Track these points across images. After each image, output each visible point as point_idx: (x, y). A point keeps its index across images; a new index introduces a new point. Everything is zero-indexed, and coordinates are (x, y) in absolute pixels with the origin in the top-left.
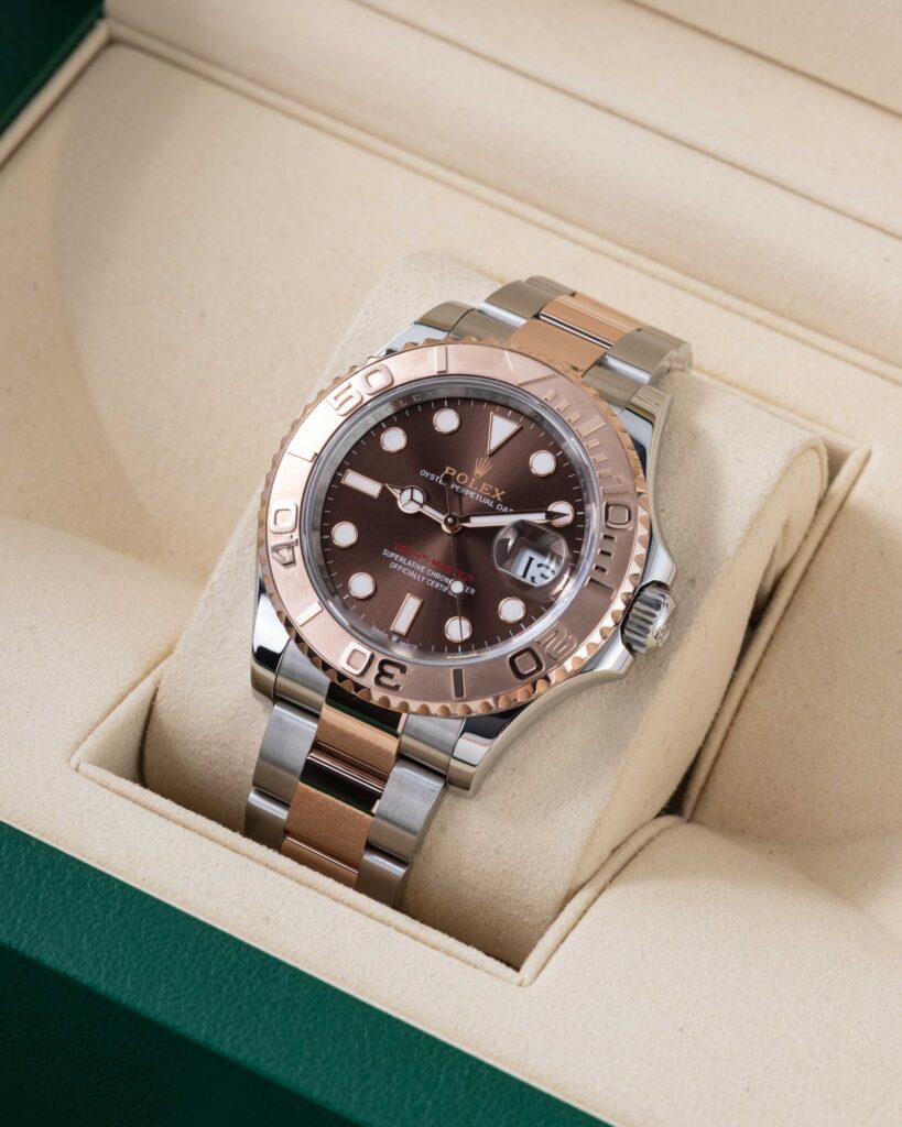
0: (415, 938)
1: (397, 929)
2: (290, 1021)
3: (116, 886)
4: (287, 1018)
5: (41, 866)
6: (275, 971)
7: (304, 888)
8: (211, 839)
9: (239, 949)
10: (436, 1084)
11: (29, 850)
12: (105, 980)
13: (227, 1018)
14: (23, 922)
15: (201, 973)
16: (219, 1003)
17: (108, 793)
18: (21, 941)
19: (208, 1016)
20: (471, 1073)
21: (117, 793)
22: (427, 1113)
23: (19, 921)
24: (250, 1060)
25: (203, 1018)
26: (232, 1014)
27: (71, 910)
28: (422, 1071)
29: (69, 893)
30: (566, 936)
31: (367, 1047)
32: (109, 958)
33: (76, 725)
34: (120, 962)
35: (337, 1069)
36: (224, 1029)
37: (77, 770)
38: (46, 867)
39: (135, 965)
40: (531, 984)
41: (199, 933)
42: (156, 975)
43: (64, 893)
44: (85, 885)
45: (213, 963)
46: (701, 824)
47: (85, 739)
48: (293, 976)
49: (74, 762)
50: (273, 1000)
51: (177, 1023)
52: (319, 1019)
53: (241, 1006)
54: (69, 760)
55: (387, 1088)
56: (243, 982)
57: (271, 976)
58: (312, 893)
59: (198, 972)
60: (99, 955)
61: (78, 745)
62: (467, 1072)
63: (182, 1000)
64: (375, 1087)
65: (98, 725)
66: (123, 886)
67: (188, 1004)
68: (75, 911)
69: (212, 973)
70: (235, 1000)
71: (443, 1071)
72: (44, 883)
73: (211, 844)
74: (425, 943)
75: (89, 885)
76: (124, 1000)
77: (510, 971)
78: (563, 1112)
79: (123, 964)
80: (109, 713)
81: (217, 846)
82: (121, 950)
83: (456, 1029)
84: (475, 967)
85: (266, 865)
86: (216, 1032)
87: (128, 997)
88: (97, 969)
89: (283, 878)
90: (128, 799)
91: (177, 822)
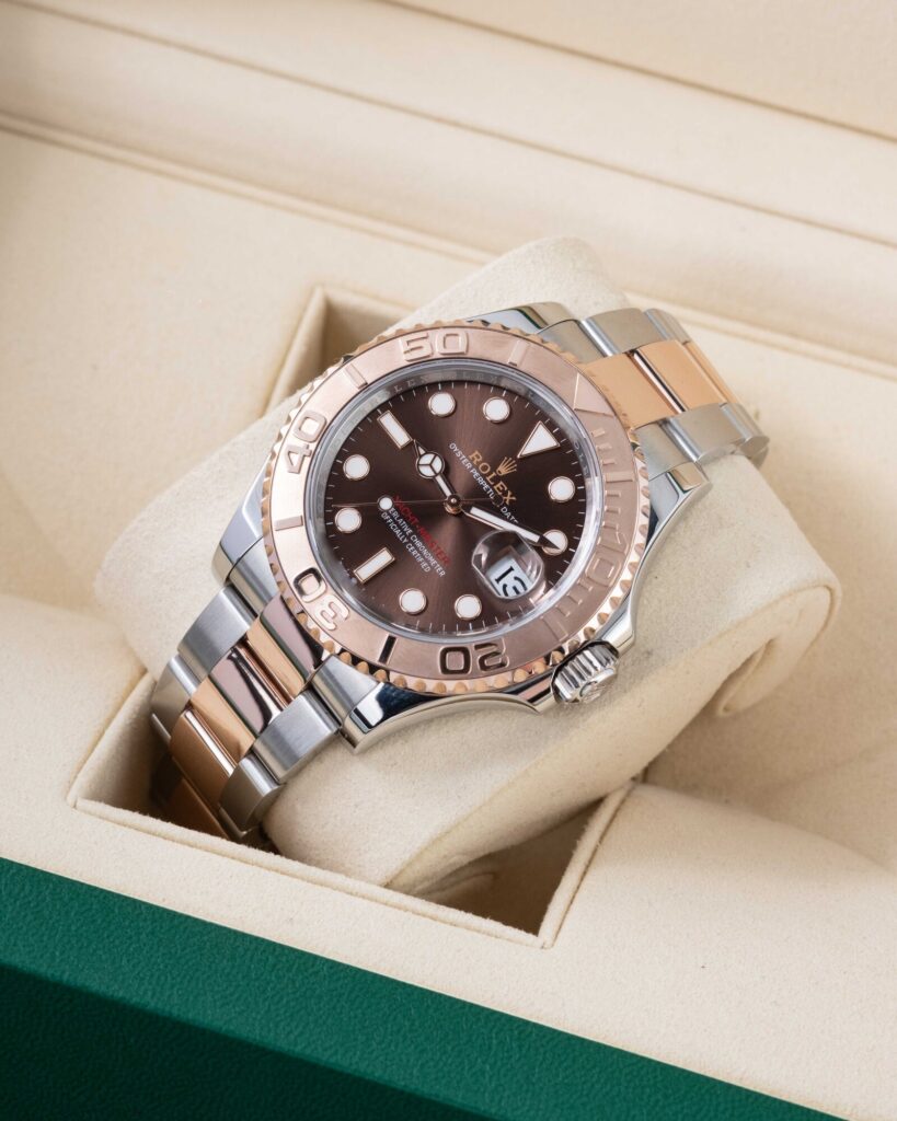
0: (434, 918)
1: (415, 912)
2: (338, 1010)
3: (143, 907)
4: (334, 1008)
5: (66, 899)
6: (313, 966)
7: (317, 887)
8: (219, 854)
9: (274, 950)
10: (490, 1048)
11: (51, 886)
12: (152, 997)
13: (277, 1015)
14: (61, 954)
15: (243, 977)
16: (267, 1003)
17: (110, 824)
18: (63, 972)
19: (259, 1017)
20: (520, 1034)
21: (119, 824)
22: (487, 1076)
23: (57, 953)
24: (308, 1051)
25: (255, 1019)
26: (282, 1012)
27: (105, 935)
28: (474, 1038)
29: (99, 921)
30: (574, 897)
31: (417, 1023)
32: (152, 976)
33: (64, 765)
34: (163, 978)
35: (393, 1048)
36: (277, 1026)
37: (75, 806)
38: (72, 899)
39: (179, 979)
40: (553, 945)
41: (232, 941)
42: (200, 985)
43: (94, 921)
44: (113, 911)
45: (253, 966)
46: (655, 784)
47: (76, 777)
48: (331, 968)
49: (70, 800)
50: (318, 992)
51: (232, 1028)
52: (365, 1005)
53: (288, 1002)
54: (65, 799)
55: (444, 1059)
56: (285, 980)
57: (310, 971)
58: (327, 891)
59: (240, 976)
60: (141, 975)
61: (71, 784)
62: (516, 1032)
63: (231, 1006)
64: (432, 1059)
65: (85, 762)
66: (150, 907)
67: (237, 1009)
68: (108, 937)
69: (253, 976)
70: (282, 998)
71: (494, 1035)
72: (73, 914)
73: (220, 858)
74: (444, 922)
75: (117, 911)
76: (175, 1012)
77: (530, 937)
78: (615, 1056)
79: (166, 980)
80: (92, 750)
81: (226, 859)
82: (161, 967)
83: (493, 997)
84: (496, 937)
85: (277, 871)
86: (269, 1031)
87: (179, 1010)
88: (143, 988)
89: (295, 880)
90: (130, 827)
91: (182, 842)
